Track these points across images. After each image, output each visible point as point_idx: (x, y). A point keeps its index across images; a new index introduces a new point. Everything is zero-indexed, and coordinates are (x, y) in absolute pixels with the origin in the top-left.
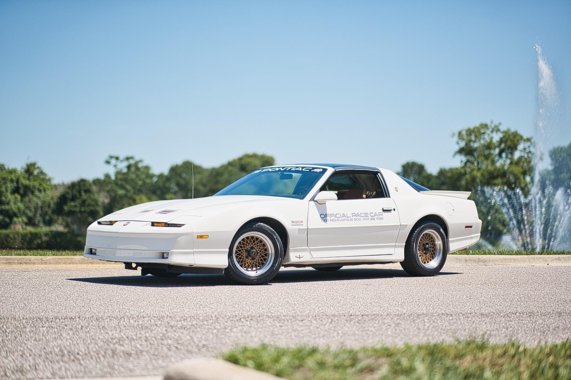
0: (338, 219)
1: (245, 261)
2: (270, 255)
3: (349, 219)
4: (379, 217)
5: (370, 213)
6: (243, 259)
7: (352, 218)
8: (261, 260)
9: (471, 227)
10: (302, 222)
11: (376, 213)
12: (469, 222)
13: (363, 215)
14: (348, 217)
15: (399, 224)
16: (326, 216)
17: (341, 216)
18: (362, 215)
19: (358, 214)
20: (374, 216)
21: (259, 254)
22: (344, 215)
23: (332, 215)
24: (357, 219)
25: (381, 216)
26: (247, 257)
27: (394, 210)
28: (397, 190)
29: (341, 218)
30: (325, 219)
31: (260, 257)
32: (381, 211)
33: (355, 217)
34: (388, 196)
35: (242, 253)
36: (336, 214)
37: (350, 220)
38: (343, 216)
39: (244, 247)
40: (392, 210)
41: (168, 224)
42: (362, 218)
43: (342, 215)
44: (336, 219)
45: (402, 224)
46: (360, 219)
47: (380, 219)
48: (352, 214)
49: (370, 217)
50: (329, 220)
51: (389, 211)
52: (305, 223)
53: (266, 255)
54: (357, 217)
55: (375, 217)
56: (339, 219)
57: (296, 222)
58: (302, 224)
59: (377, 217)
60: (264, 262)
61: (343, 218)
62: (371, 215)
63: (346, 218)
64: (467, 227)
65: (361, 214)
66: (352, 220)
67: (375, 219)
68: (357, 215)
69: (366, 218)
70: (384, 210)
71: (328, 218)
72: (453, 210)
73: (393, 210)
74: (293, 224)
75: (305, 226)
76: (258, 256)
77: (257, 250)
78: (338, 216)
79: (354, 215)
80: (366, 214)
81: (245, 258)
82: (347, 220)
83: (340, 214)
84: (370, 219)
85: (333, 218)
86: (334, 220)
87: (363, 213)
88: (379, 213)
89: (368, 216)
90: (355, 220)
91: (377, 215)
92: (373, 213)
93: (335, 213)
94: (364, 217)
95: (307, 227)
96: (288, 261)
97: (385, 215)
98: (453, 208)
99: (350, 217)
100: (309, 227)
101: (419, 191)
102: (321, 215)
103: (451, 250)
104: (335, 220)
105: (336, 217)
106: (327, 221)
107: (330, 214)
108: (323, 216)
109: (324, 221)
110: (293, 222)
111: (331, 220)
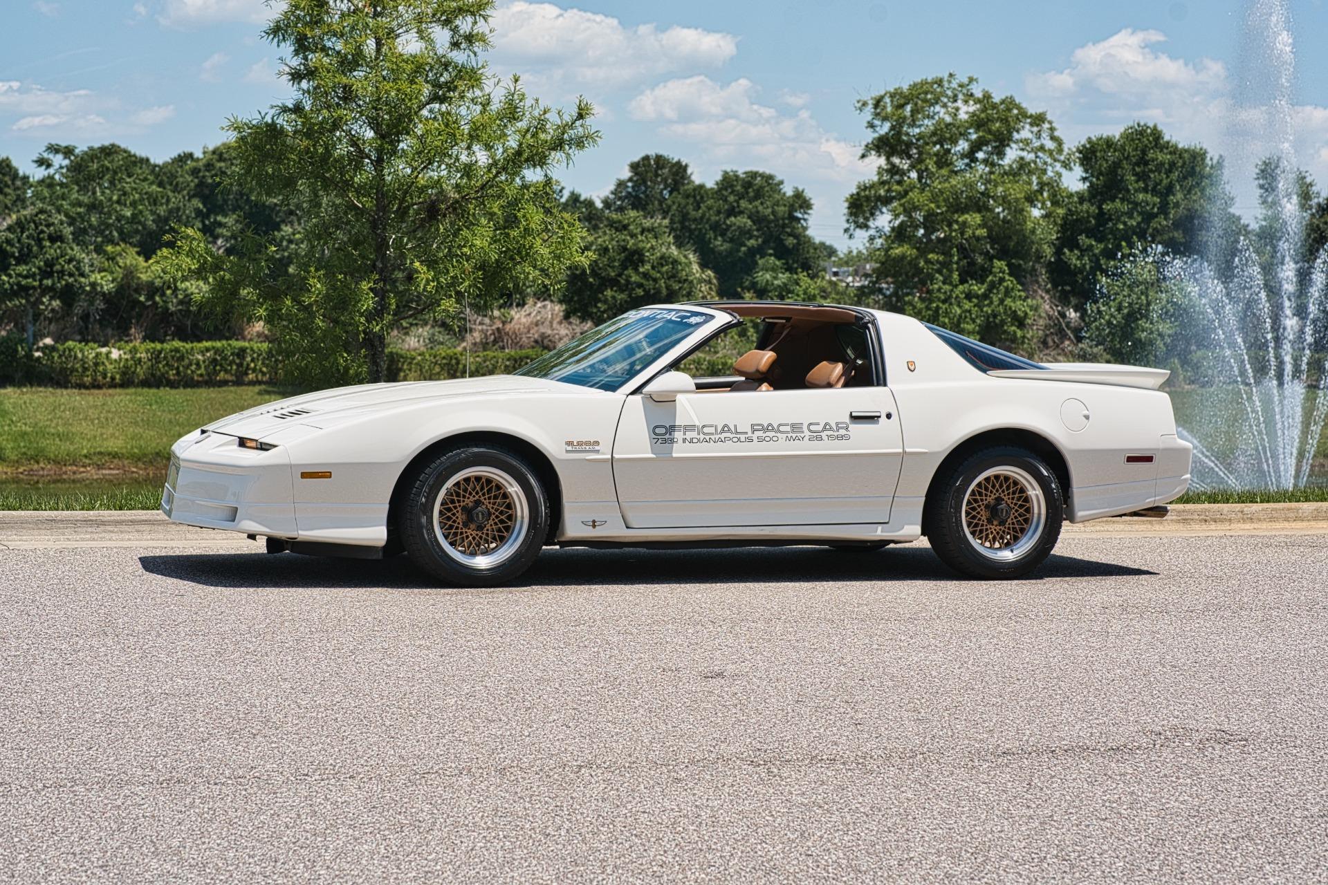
0: (707, 437)
1: (462, 533)
2: (519, 519)
3: (743, 437)
4: (836, 434)
5: (810, 424)
6: (457, 528)
7: (750, 434)
8: (499, 530)
9: (1149, 459)
11: (826, 424)
12: (1140, 444)
13: (788, 428)
14: (737, 433)
15: (901, 450)
16: (672, 429)
17: (716, 430)
18: (782, 428)
19: (770, 425)
20: (823, 431)
21: (493, 517)
22: (726, 428)
23: (687, 428)
24: (767, 439)
25: (842, 432)
26: (466, 525)
27: (889, 416)
28: (912, 368)
29: (717, 437)
30: (667, 436)
31: (496, 524)
32: (847, 420)
33: (760, 433)
34: (882, 382)
35: (454, 514)
36: (704, 426)
37: (743, 439)
38: (723, 431)
39: (459, 501)
40: (879, 417)
42: (782, 436)
43: (719, 430)
44: (702, 436)
45: (908, 450)
46: (775, 439)
47: (841, 437)
48: (753, 425)
49: (807, 433)
50: (680, 441)
51: (872, 419)
52: (605, 447)
53: (510, 518)
54: (768, 434)
55: (824, 435)
56: (712, 437)
57: (580, 443)
58: (597, 448)
59: (831, 433)
60: (505, 534)
61: (723, 436)
62: (812, 428)
63: (731, 436)
64: (1132, 459)
65: (780, 425)
66: (750, 439)
67: (825, 437)
68: (765, 429)
69: (794, 435)
70: (855, 419)
71: (678, 435)
72: (1087, 417)
73: (884, 416)
74: (570, 448)
75: (603, 454)
76: (491, 522)
77: (490, 506)
78: (706, 430)
79: (755, 428)
80: (796, 427)
81: (460, 526)
82: (735, 440)
83: (716, 427)
84: (807, 438)
85: (689, 435)
86: (695, 440)
87: (787, 425)
88: (837, 424)
89: (803, 432)
90: (760, 440)
91: (831, 429)
92: (818, 424)
93: (697, 423)
94: (788, 432)
95: (610, 456)
96: (563, 533)
97: (856, 428)
98: (1086, 412)
99: (746, 433)
100: (616, 456)
101: (984, 371)
102: (656, 427)
103: (1080, 514)
104: (699, 440)
105: (702, 433)
106: (672, 441)
107: (685, 426)
108: (663, 431)
109: (665, 441)
110: (569, 443)
111: (684, 440)
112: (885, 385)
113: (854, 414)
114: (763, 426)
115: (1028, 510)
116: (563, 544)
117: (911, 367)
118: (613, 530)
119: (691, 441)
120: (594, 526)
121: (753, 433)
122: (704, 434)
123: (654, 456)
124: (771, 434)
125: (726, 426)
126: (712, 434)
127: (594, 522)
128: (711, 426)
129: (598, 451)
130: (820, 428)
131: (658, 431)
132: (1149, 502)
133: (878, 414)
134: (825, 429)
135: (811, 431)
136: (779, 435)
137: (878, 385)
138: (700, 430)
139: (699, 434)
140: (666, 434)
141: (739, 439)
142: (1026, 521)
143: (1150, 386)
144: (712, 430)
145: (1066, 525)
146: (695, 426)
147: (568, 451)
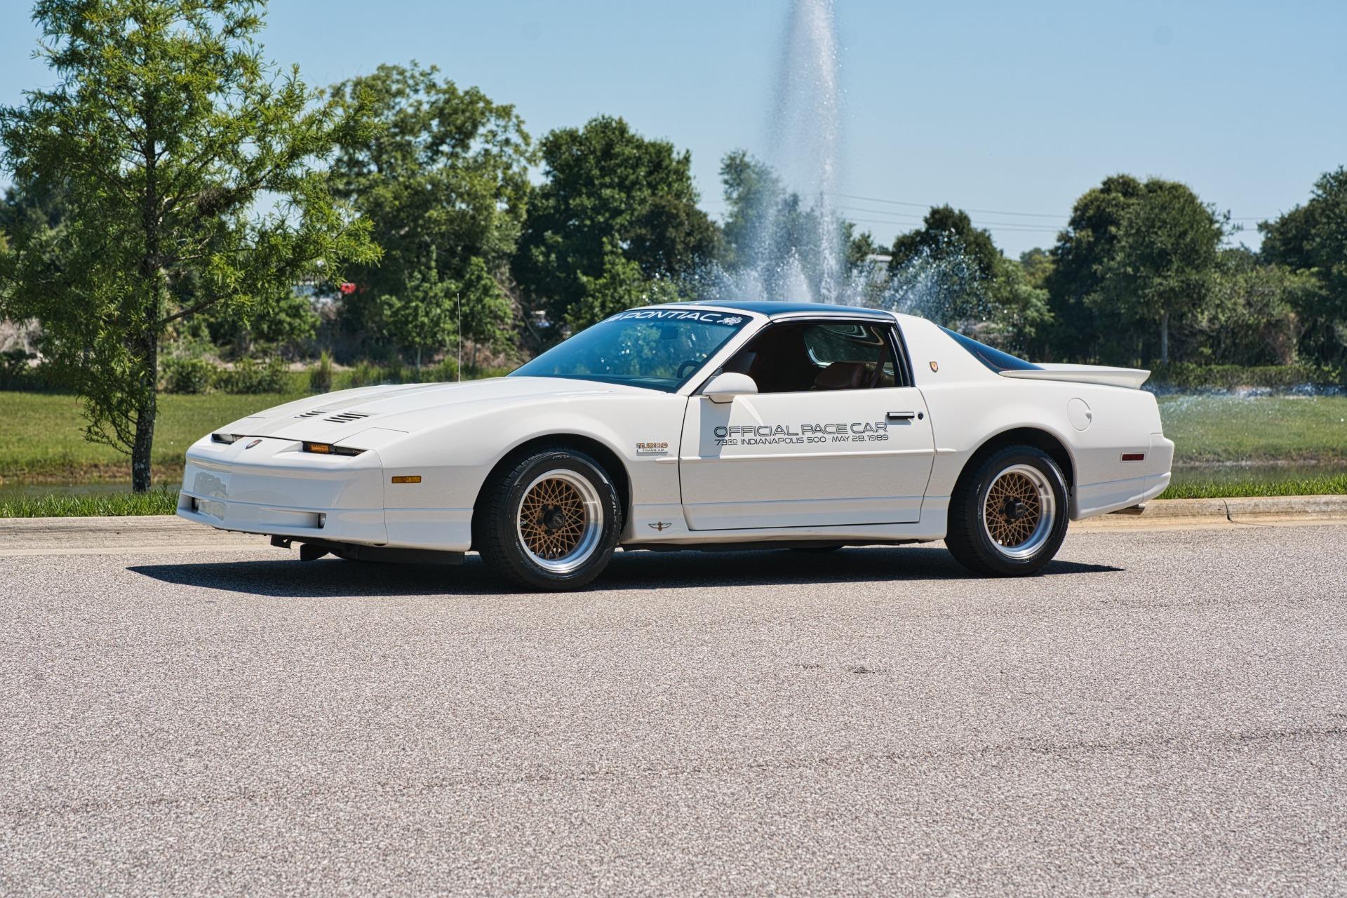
0: (763, 438)
3: (794, 438)
4: (876, 434)
5: (853, 425)
7: (800, 435)
9: (1140, 457)
10: (666, 445)
11: (867, 424)
12: (1133, 443)
13: (833, 429)
14: (789, 434)
15: (932, 450)
16: (731, 431)
17: (771, 430)
18: (828, 429)
19: (818, 425)
20: (863, 432)
22: (779, 430)
23: (744, 430)
24: (816, 440)
25: (881, 432)
27: (921, 416)
28: (936, 370)
29: (772, 438)
30: (727, 438)
32: (883, 419)
33: (809, 434)
34: (910, 382)
36: (760, 427)
37: (795, 440)
38: (777, 432)
40: (913, 417)
41: (337, 448)
42: (830, 437)
43: (774, 431)
44: (758, 438)
45: (939, 450)
46: (823, 439)
47: (881, 438)
48: (803, 426)
49: (850, 434)
50: (739, 442)
51: (903, 419)
52: (672, 449)
54: (816, 435)
55: (865, 435)
56: (768, 438)
57: (650, 446)
58: (665, 450)
59: (871, 433)
61: (777, 437)
62: (855, 428)
63: (784, 437)
64: (1127, 458)
65: (827, 426)
66: (800, 440)
67: (866, 438)
68: (814, 430)
69: (840, 436)
70: (892, 419)
71: (738, 437)
72: (1089, 416)
73: (916, 417)
74: (641, 450)
75: (671, 456)
78: (762, 431)
79: (805, 428)
80: (841, 429)
82: (788, 441)
83: (770, 428)
84: (850, 439)
85: (748, 436)
86: (752, 442)
87: (832, 425)
88: (876, 424)
89: (846, 433)
90: (811, 440)
91: (871, 429)
92: (860, 424)
93: (754, 425)
94: (834, 433)
95: (676, 459)
96: (631, 536)
97: (893, 429)
98: (1088, 411)
99: (797, 434)
100: (683, 458)
101: (997, 371)
102: (717, 428)
103: (1082, 511)
104: (756, 441)
105: (757, 434)
106: (732, 443)
107: (743, 428)
108: (724, 432)
109: (725, 443)
110: (640, 446)
111: (743, 441)
112: (913, 385)
113: (891, 415)
114: (811, 426)
115: (1037, 510)
116: (626, 547)
117: (934, 368)
118: (677, 533)
119: (749, 443)
120: (660, 529)
121: (803, 433)
122: (760, 435)
124: (819, 435)
125: (779, 427)
126: (767, 435)
127: (660, 524)
128: (766, 427)
129: (665, 454)
130: (861, 428)
131: (719, 432)
132: (1131, 501)
133: (911, 414)
134: (866, 430)
135: (854, 432)
136: (826, 435)
137: (906, 385)
138: (757, 431)
139: (755, 435)
140: (726, 435)
141: (791, 440)
142: (1035, 520)
143: (1132, 385)
144: (767, 431)
145: (1071, 524)
146: (750, 427)
147: (638, 453)
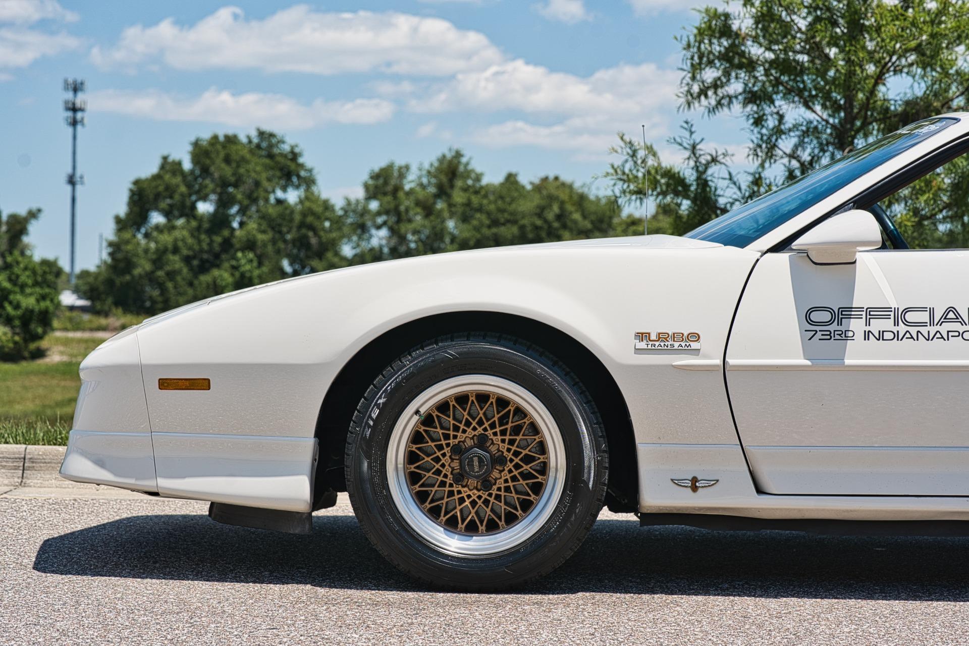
0: (913, 331)
10: (697, 336)
16: (844, 313)
23: (871, 314)
29: (933, 330)
30: (833, 327)
36: (907, 310)
38: (945, 318)
44: (902, 328)
50: (859, 335)
52: (711, 345)
56: (924, 330)
57: (662, 337)
58: (694, 345)
61: (944, 328)
71: (856, 326)
74: (642, 345)
75: (706, 357)
78: (911, 317)
83: (932, 312)
85: (877, 326)
86: (888, 336)
93: (893, 305)
95: (719, 361)
100: (734, 361)
106: (844, 336)
107: (869, 311)
108: (826, 317)
109: (829, 336)
110: (642, 336)
111: (867, 335)
119: (881, 337)
120: (695, 488)
122: (907, 323)
123: (808, 363)
125: (951, 309)
126: (923, 324)
127: (695, 480)
129: (697, 352)
131: (815, 316)
138: (900, 316)
139: (896, 323)
140: (830, 322)
144: (924, 317)
146: (888, 309)
147: (638, 351)
